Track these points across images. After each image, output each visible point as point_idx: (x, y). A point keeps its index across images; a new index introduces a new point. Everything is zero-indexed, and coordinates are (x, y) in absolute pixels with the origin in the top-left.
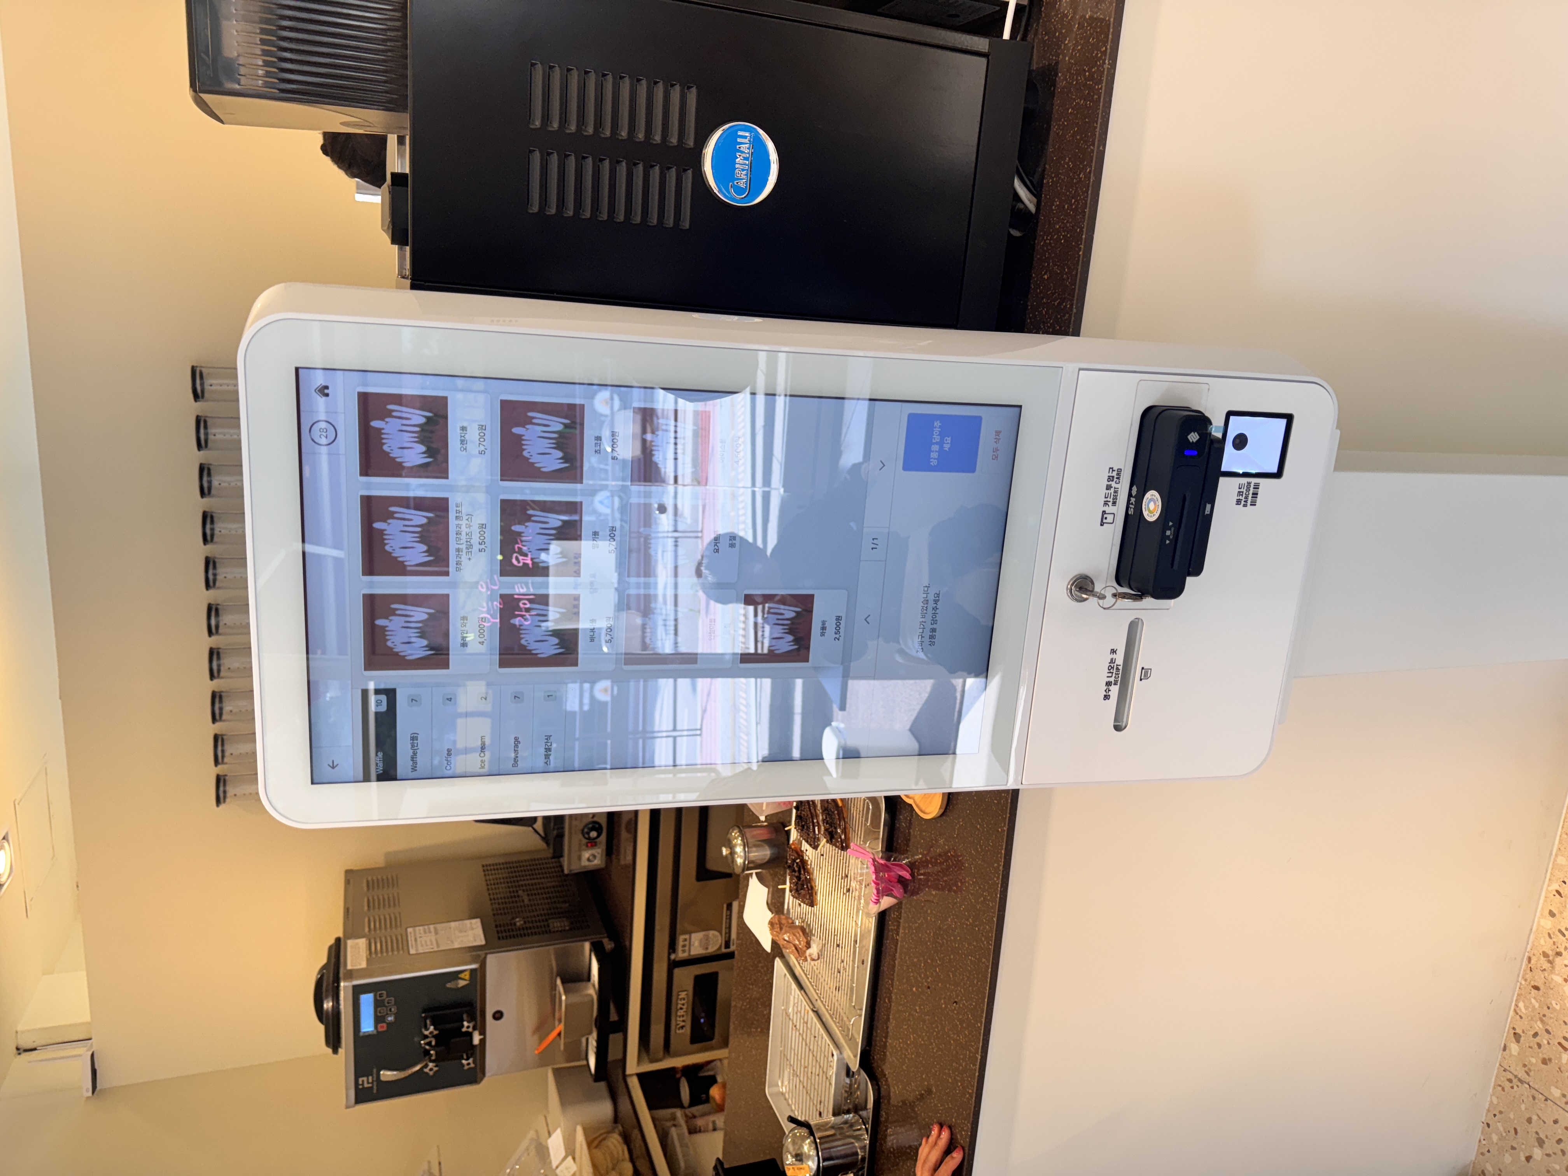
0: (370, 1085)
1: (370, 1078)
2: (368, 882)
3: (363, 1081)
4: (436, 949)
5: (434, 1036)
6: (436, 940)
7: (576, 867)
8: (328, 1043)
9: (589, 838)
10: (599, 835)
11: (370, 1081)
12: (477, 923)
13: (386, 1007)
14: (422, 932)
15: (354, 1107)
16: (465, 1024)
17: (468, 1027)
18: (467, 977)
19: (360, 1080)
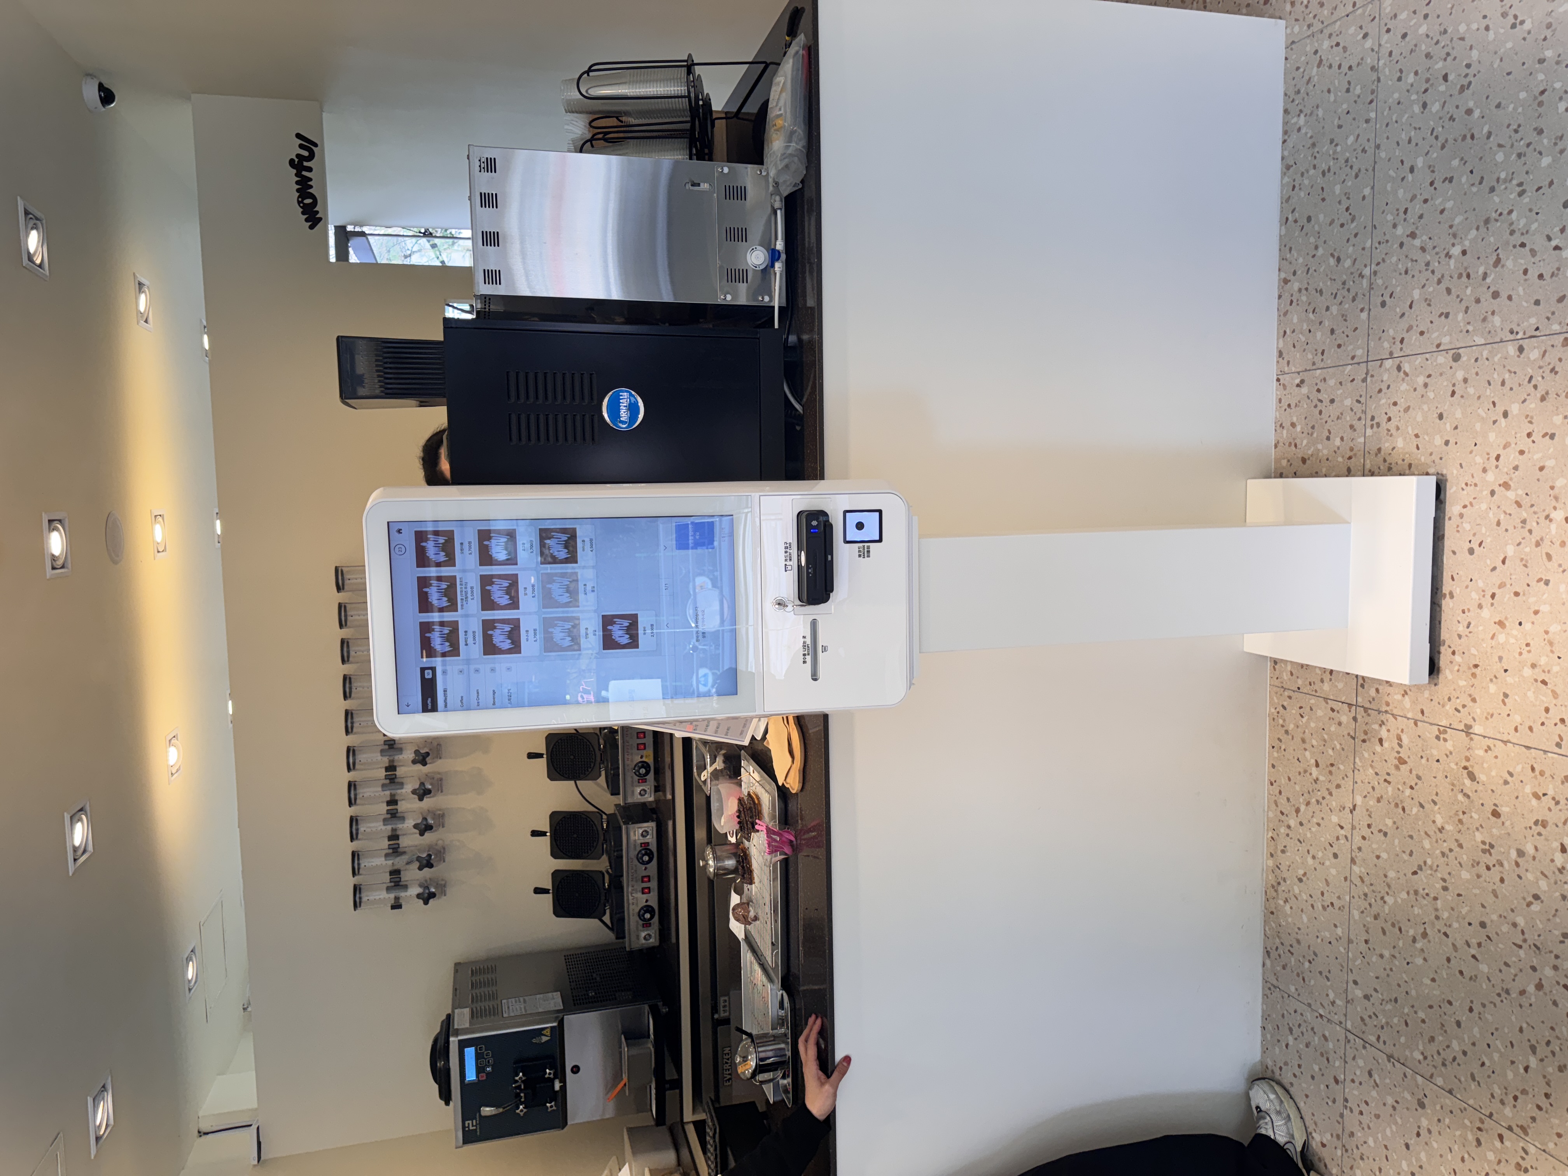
0: (474, 1128)
1: (474, 1121)
2: (472, 971)
3: (469, 1124)
4: (524, 1013)
5: (523, 1081)
6: (525, 1008)
7: (636, 946)
8: (441, 1097)
9: (645, 920)
10: (652, 917)
11: (474, 1124)
12: (557, 995)
13: (485, 1059)
14: (514, 1002)
15: (462, 1147)
16: (548, 1071)
17: (550, 1074)
18: (549, 1034)
19: (467, 1123)
